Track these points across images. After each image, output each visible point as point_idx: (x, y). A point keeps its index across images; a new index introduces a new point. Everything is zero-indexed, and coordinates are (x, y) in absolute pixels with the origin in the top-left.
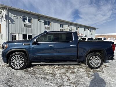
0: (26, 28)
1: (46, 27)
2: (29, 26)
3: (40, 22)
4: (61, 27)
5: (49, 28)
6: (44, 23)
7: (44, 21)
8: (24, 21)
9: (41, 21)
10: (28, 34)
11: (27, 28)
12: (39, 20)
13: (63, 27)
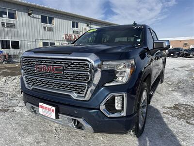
0: (6, 29)
1: (45, 28)
2: (12, 26)
3: (33, 17)
4: (73, 26)
5: (50, 28)
6: (40, 20)
7: (40, 17)
8: (2, 17)
9: (35, 16)
10: (10, 40)
11: (9, 29)
12: (29, 14)
13: (77, 27)
